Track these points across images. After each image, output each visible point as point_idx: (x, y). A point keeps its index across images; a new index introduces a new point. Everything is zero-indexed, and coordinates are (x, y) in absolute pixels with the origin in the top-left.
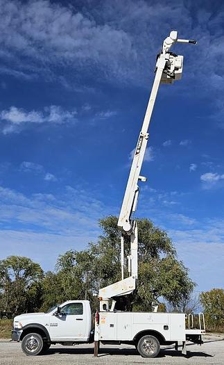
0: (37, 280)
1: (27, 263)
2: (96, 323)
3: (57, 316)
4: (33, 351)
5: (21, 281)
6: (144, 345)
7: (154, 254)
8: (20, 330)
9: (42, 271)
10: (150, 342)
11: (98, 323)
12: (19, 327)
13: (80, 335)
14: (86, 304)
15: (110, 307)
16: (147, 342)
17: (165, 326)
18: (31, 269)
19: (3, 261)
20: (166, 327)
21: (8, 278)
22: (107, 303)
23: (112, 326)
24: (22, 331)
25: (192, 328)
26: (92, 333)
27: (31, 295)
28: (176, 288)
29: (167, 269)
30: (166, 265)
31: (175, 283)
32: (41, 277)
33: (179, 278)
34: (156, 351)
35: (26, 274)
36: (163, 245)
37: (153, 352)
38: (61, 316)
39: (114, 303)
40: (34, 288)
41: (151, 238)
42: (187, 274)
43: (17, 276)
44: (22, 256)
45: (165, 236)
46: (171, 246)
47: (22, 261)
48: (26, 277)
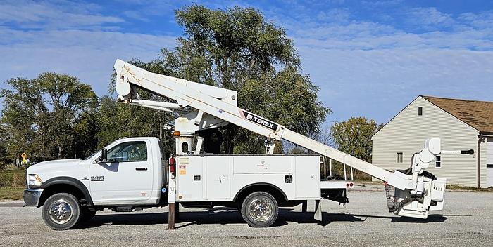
0: (89, 109)
1: (71, 84)
2: (170, 174)
3: (102, 163)
4: (62, 222)
5: (64, 111)
6: (253, 207)
7: (266, 66)
8: (38, 188)
9: (95, 97)
10: (262, 202)
11: (174, 174)
12: (38, 183)
13: (144, 194)
14: (153, 144)
15: (194, 148)
16: (257, 202)
17: (286, 177)
18: (79, 94)
19: (34, 82)
20: (288, 179)
21: (42, 107)
22: (188, 141)
23: (197, 178)
24: (42, 190)
25: (330, 179)
26: (164, 190)
27: (81, 131)
28: (301, 116)
29: (287, 88)
30: (285, 81)
31: (299, 109)
32: (94, 105)
33: (304, 102)
34: (272, 216)
35: (71, 102)
36: (280, 50)
37: (266, 218)
38: (109, 164)
39: (200, 141)
40: (85, 122)
41: (261, 40)
42: (316, 96)
43: (57, 103)
44: (62, 74)
45: (282, 36)
46: (292, 52)
47: (63, 80)
48: (70, 105)
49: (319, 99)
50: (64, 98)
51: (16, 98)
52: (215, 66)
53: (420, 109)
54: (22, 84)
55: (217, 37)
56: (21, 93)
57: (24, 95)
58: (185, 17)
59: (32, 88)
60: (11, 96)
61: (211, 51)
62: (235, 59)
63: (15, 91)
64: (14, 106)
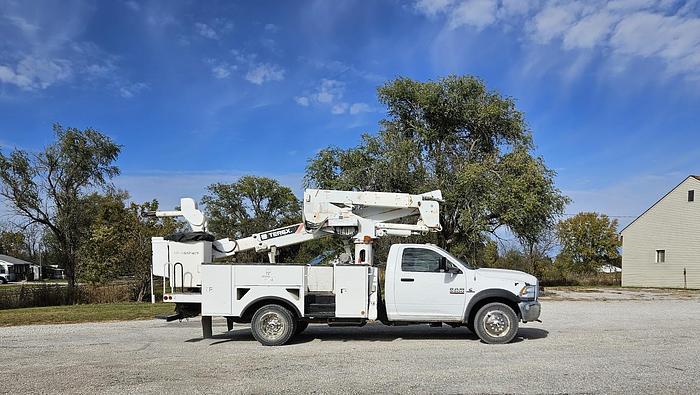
0: (289, 213)
1: (270, 187)
5: (265, 217)
7: (488, 148)
18: (279, 197)
19: (234, 186)
21: (243, 212)
29: (517, 173)
30: (513, 165)
31: (533, 199)
35: (272, 206)
36: (507, 128)
41: (483, 115)
42: (551, 182)
43: (258, 209)
44: (262, 177)
45: (510, 108)
46: (522, 128)
47: (262, 184)
48: (271, 210)
49: (555, 185)
50: (264, 203)
51: (217, 204)
52: (425, 153)
53: (691, 194)
54: (222, 189)
55: (429, 116)
56: (222, 199)
57: (225, 201)
58: (388, 93)
59: (232, 194)
60: (212, 202)
61: (421, 133)
62: (452, 141)
63: (216, 197)
64: (216, 213)
